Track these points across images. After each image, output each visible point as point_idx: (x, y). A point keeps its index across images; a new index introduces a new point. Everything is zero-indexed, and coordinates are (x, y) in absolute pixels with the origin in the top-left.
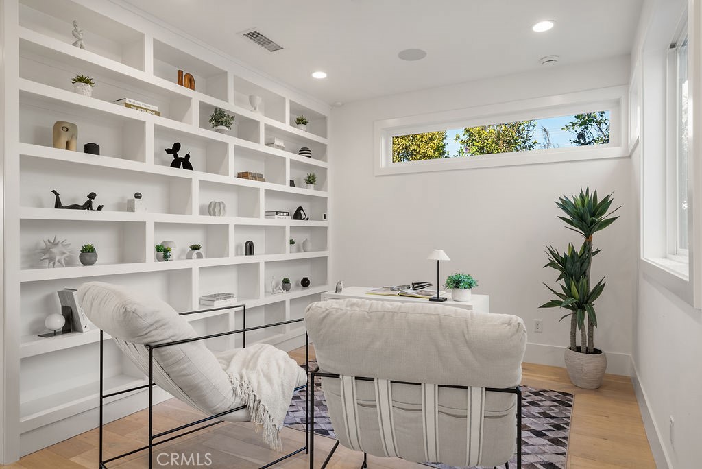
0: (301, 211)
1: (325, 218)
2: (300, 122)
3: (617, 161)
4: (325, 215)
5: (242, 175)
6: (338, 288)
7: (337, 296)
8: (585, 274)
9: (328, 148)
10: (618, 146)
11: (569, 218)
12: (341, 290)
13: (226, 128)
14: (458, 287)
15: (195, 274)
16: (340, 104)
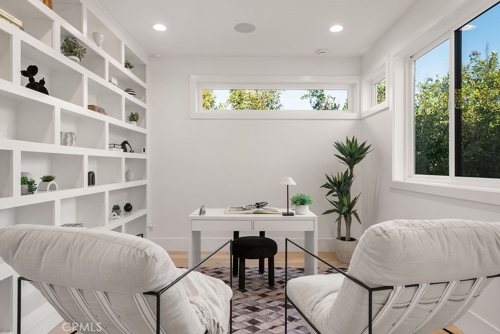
0: (126, 145)
1: (144, 151)
2: (128, 65)
3: (353, 122)
4: (144, 149)
5: (91, 107)
6: (202, 211)
7: (200, 217)
8: (348, 192)
9: (147, 92)
10: (353, 112)
11: (342, 156)
12: (205, 212)
13: (78, 59)
14: (304, 205)
15: (58, 207)
16: (159, 55)
